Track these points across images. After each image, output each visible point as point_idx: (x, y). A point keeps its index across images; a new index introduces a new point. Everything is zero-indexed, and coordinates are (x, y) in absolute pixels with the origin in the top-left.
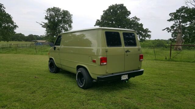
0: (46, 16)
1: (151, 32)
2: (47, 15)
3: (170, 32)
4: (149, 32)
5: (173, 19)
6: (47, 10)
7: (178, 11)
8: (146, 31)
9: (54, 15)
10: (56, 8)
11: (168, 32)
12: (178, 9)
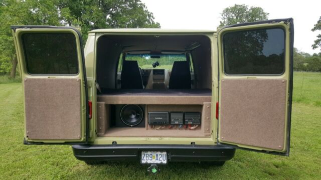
0: (221, 22)
2: (223, 21)
6: (224, 12)
9: (235, 18)
10: (240, 6)
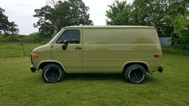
1: (17, 26)
3: (36, 27)
4: (15, 25)
5: (39, 16)
7: (42, 9)
8: (12, 24)
11: (35, 27)
12: (43, 7)
